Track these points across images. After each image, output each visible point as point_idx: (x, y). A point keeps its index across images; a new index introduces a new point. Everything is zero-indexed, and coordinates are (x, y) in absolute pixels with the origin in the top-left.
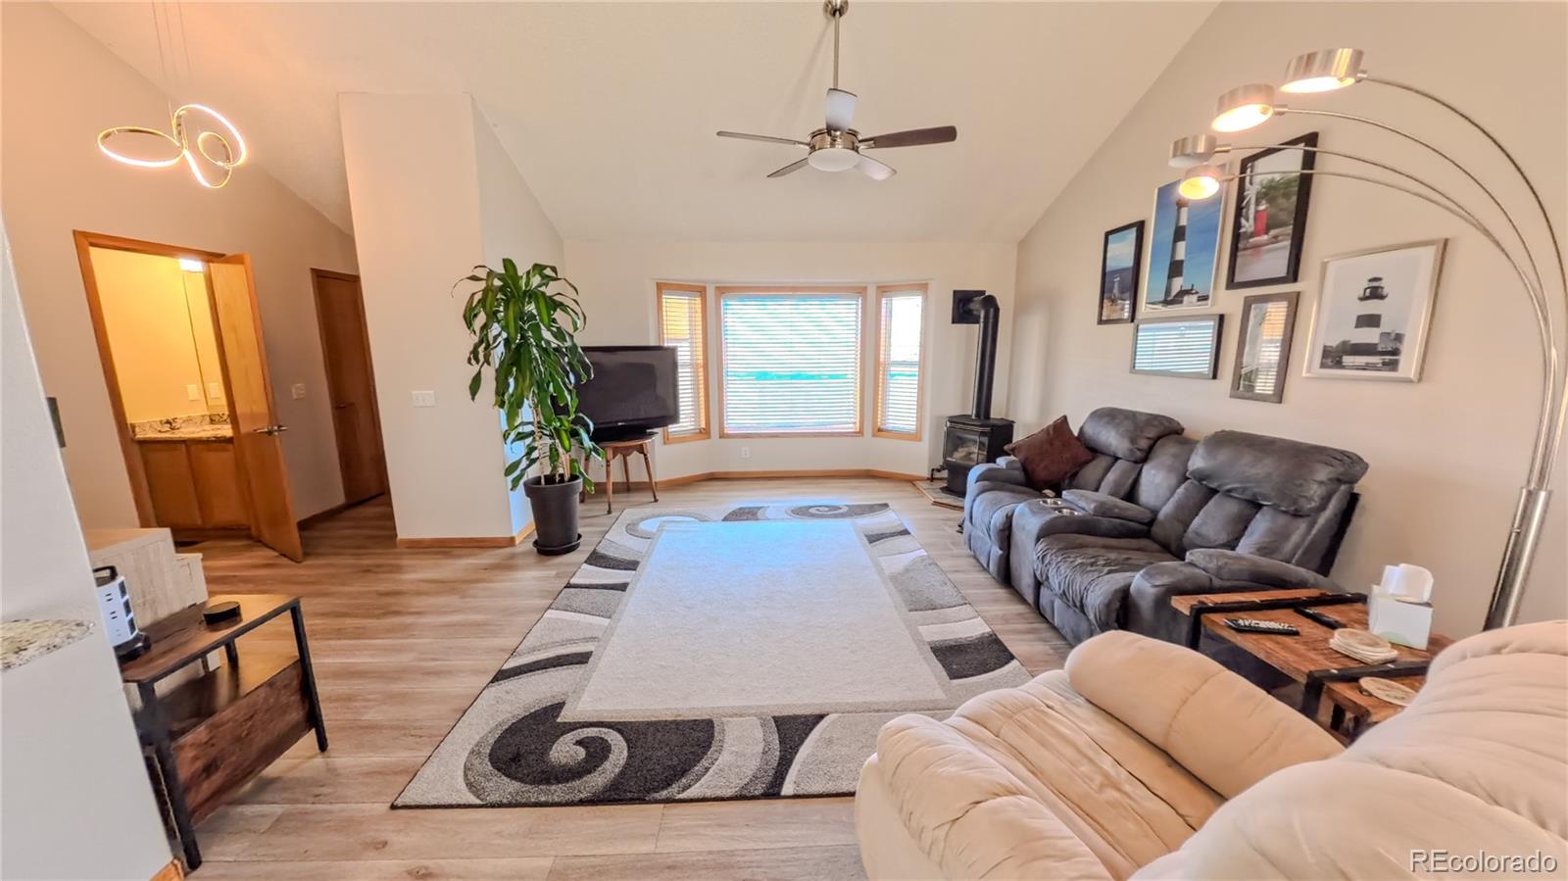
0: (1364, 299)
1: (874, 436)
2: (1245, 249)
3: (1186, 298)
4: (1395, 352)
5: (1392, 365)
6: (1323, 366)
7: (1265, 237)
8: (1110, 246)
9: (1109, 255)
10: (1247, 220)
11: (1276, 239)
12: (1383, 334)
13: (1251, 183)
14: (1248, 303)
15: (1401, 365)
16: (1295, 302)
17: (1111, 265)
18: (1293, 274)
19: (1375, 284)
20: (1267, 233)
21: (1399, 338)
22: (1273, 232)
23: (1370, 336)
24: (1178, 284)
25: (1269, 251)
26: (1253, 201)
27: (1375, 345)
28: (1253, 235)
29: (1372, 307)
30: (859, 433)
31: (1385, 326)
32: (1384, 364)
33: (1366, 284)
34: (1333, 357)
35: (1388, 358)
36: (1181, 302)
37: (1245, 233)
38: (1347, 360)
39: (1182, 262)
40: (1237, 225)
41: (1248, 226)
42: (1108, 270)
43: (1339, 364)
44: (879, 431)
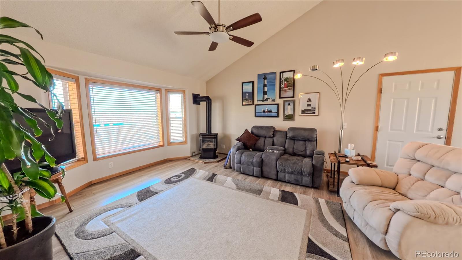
0: (307, 101)
1: (168, 145)
2: (283, 90)
3: (269, 100)
4: (315, 111)
5: (314, 113)
6: (302, 113)
7: (287, 88)
8: (243, 86)
9: (243, 88)
10: (282, 85)
11: (289, 89)
12: (312, 108)
13: (282, 77)
14: (285, 101)
15: (316, 113)
16: (294, 102)
17: (244, 91)
18: (293, 97)
19: (309, 99)
20: (287, 87)
21: (315, 108)
22: (289, 88)
23: (310, 108)
24: (266, 97)
25: (288, 91)
26: (283, 81)
27: (311, 110)
28: (284, 88)
29: (309, 103)
30: (163, 145)
31: (312, 106)
32: (313, 113)
33: (308, 99)
34: (304, 112)
35: (313, 112)
36: (267, 101)
37: (282, 87)
38: (306, 112)
39: (266, 92)
40: (280, 85)
41: (283, 86)
42: (243, 92)
43: (305, 113)
44: (170, 144)
